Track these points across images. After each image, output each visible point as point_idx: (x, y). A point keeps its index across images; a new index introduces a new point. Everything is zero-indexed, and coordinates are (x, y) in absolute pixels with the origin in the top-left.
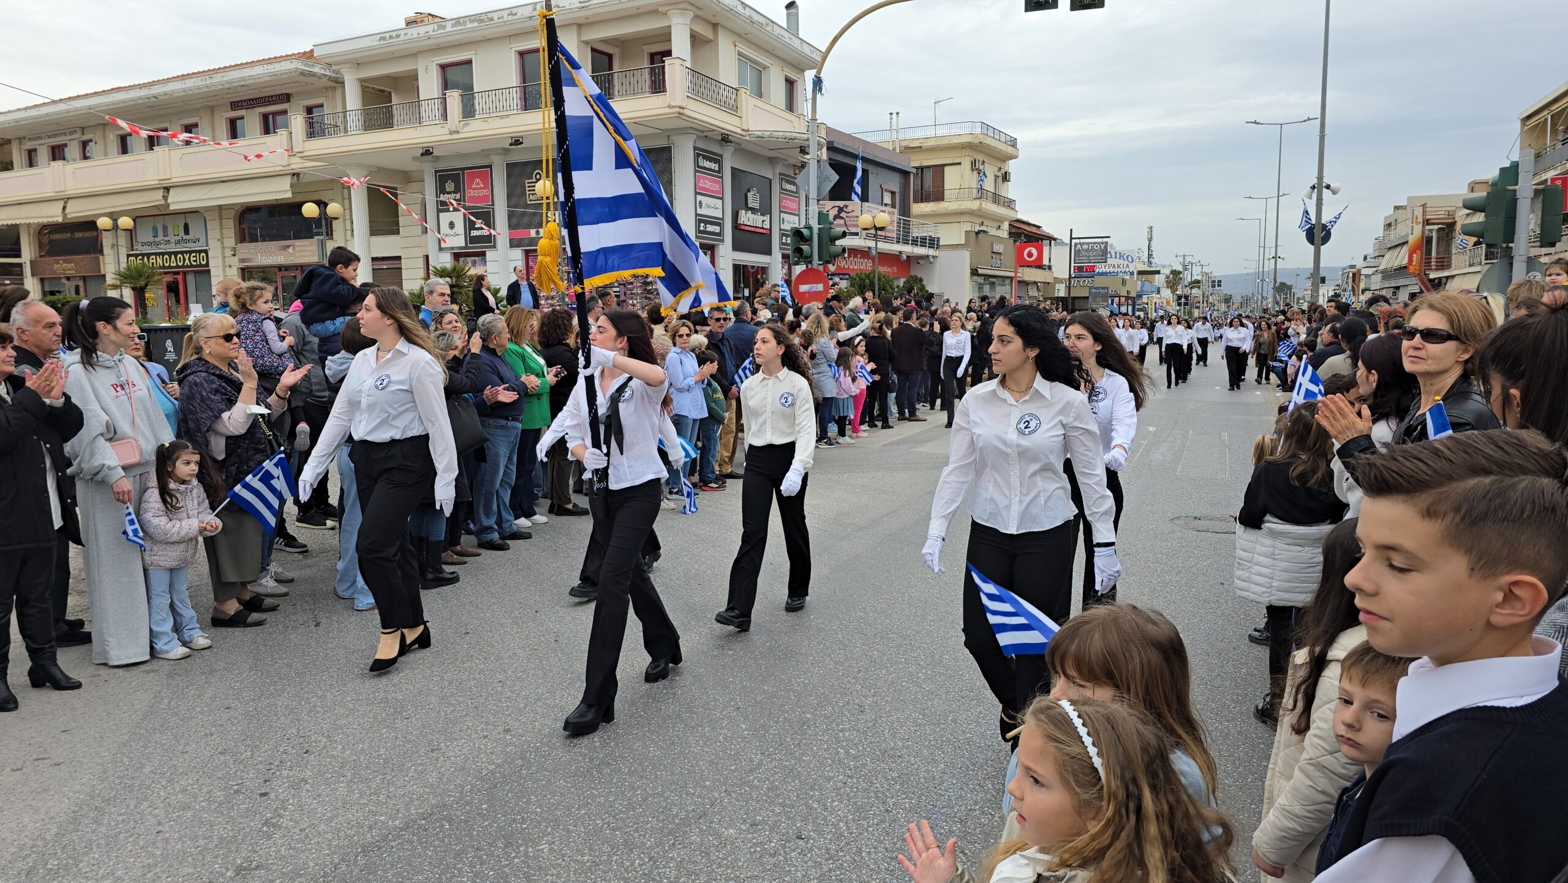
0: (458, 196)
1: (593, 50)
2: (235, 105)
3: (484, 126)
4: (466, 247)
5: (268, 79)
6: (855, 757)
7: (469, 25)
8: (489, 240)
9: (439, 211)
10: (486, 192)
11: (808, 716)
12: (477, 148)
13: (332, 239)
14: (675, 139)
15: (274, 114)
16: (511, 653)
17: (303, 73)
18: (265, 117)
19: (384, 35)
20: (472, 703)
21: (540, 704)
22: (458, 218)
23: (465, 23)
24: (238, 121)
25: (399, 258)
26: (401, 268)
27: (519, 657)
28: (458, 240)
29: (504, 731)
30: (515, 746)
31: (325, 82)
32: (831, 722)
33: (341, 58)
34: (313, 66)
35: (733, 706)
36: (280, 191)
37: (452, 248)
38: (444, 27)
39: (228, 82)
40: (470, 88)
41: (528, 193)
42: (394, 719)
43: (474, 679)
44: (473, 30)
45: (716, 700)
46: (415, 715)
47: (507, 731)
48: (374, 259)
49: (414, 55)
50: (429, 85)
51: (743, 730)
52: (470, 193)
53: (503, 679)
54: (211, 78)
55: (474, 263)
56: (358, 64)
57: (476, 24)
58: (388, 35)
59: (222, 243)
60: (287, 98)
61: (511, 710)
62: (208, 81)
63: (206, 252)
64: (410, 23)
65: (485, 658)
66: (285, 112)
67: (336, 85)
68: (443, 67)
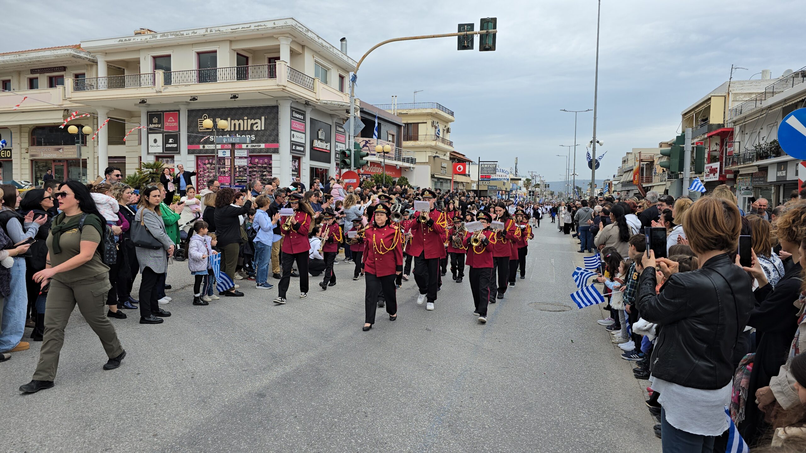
0: (160, 126)
1: (238, 54)
2: (33, 71)
3: (176, 89)
4: (163, 153)
5: (53, 58)
6: (361, 445)
7: (170, 37)
8: (177, 150)
9: (148, 133)
10: (175, 124)
11: (336, 420)
12: (172, 102)
13: (86, 146)
14: (280, 102)
15: (56, 77)
16: (164, 386)
17: (74, 56)
18: (51, 78)
19: (121, 39)
20: (136, 418)
21: (178, 417)
22: (159, 137)
23: (168, 35)
24: (34, 80)
25: (124, 157)
26: (125, 163)
27: (169, 388)
28: (159, 149)
29: (153, 436)
30: (159, 445)
31: (87, 62)
32: (349, 423)
33: (95, 50)
34: (80, 52)
35: (293, 415)
36: (56, 118)
37: (155, 153)
38: (156, 37)
39: (29, 59)
40: (169, 69)
41: (199, 126)
42: (85, 430)
43: (139, 403)
44: (170, 39)
45: (283, 412)
46: (99, 427)
47: (155, 435)
48: (109, 158)
49: (139, 50)
50: (146, 66)
51: (298, 430)
52: (167, 124)
53: (157, 402)
54: (19, 56)
55: (167, 162)
56: (106, 54)
57: (174, 37)
58: (124, 39)
59: (21, 146)
60: (64, 69)
61: (158, 423)
62: (18, 57)
63: (10, 150)
64: (137, 34)
65: (148, 389)
66: (62, 76)
67: (93, 63)
68: (155, 58)
